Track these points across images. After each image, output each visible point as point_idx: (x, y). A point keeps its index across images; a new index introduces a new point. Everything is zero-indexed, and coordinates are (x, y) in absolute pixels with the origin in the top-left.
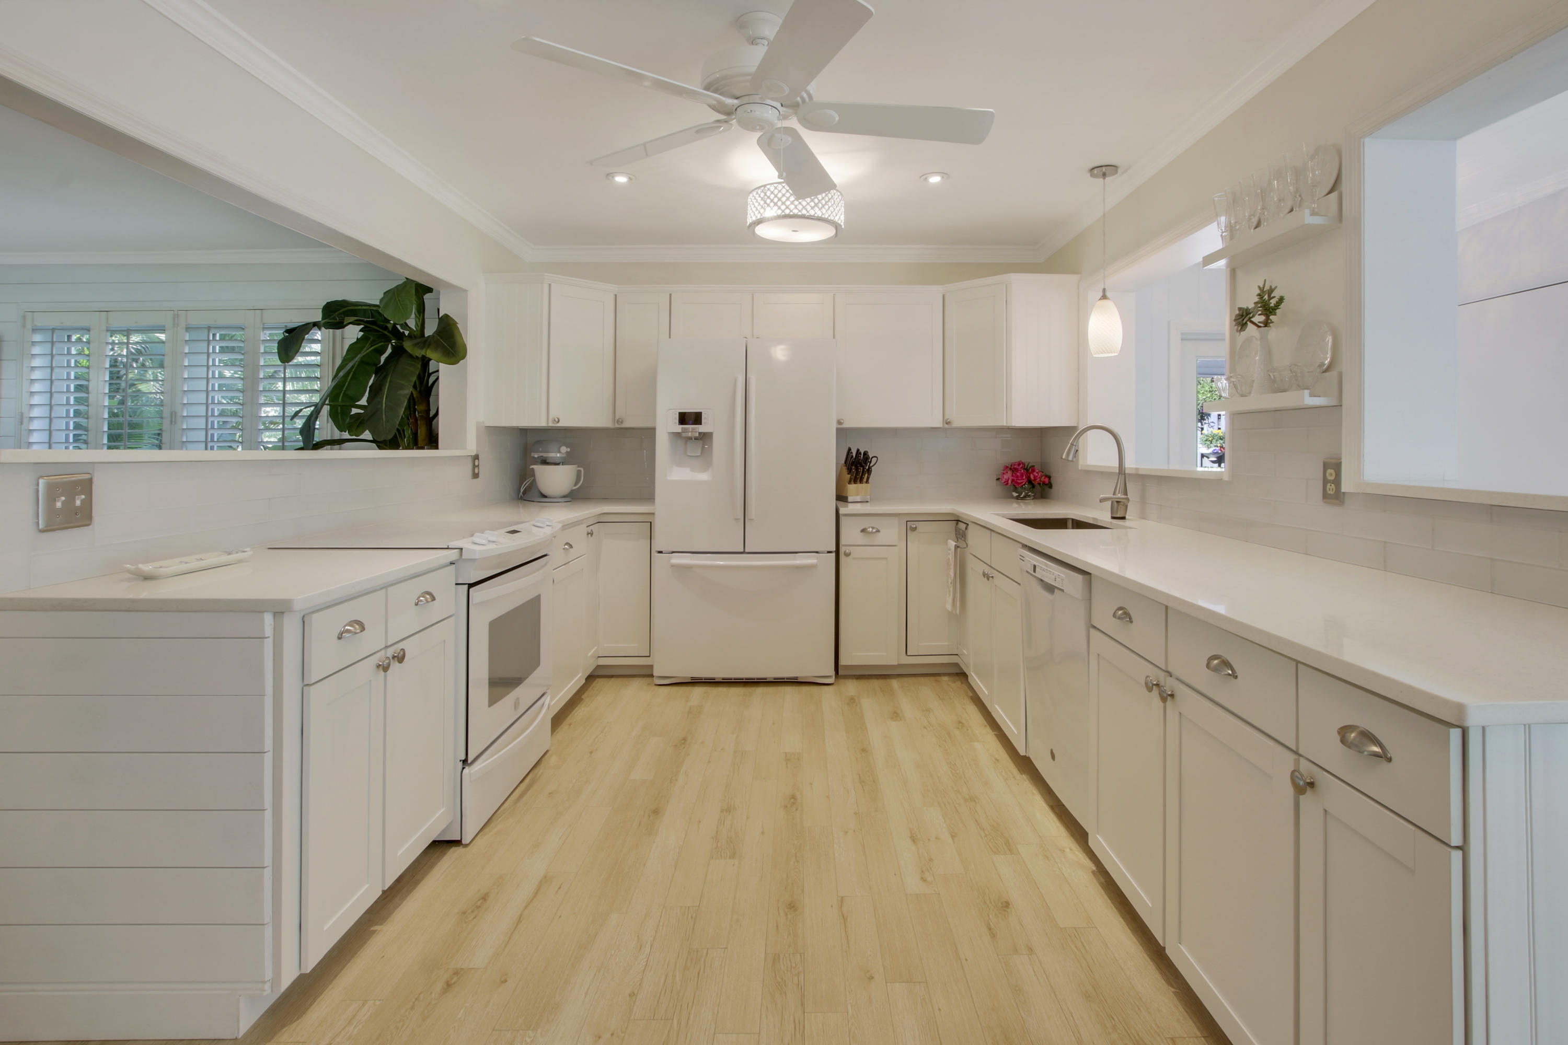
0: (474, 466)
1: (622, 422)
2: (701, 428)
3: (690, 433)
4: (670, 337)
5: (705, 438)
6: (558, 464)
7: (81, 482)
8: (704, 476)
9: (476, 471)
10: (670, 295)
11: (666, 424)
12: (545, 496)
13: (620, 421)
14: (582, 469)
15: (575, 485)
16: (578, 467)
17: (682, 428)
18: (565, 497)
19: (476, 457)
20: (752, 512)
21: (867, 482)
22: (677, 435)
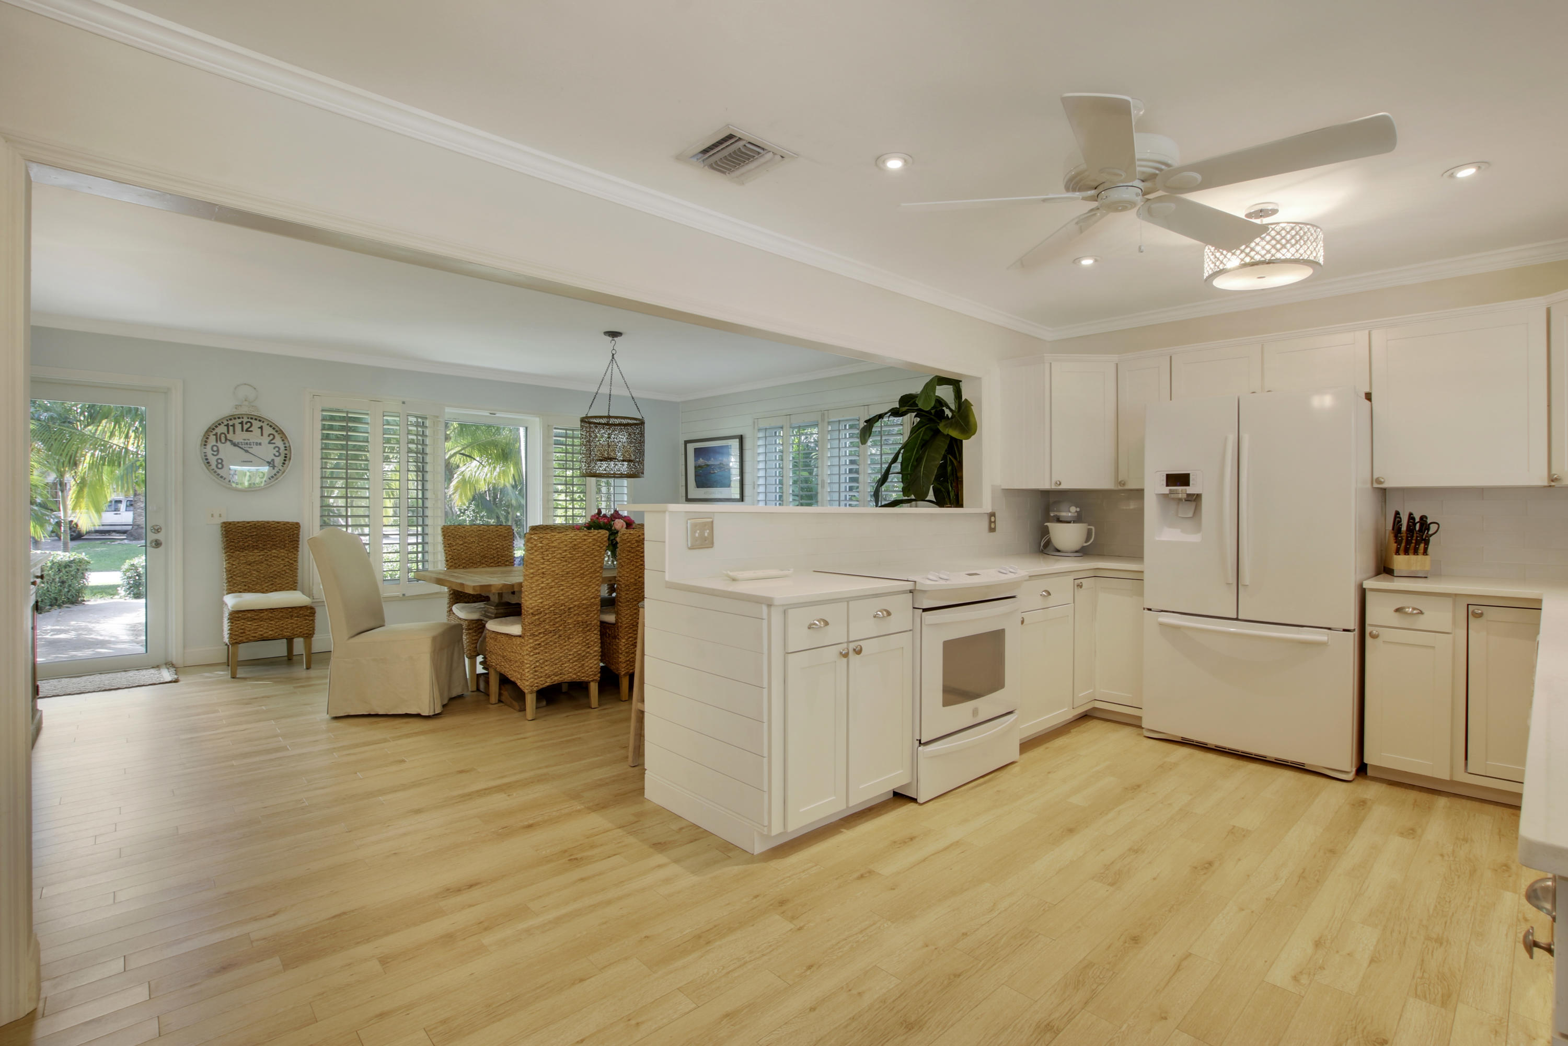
0: (990, 522)
1: (1124, 484)
2: (1190, 490)
3: (1180, 495)
4: (1171, 399)
5: (1195, 499)
6: (1069, 522)
7: (705, 524)
8: (1195, 538)
9: (993, 526)
10: (1171, 357)
11: (1154, 486)
12: (1059, 551)
13: (1122, 483)
14: (1093, 528)
15: (1087, 540)
16: (1089, 525)
17: (1170, 490)
18: (1077, 552)
19: (992, 515)
20: (1246, 578)
21: (1425, 552)
22: (1165, 496)
